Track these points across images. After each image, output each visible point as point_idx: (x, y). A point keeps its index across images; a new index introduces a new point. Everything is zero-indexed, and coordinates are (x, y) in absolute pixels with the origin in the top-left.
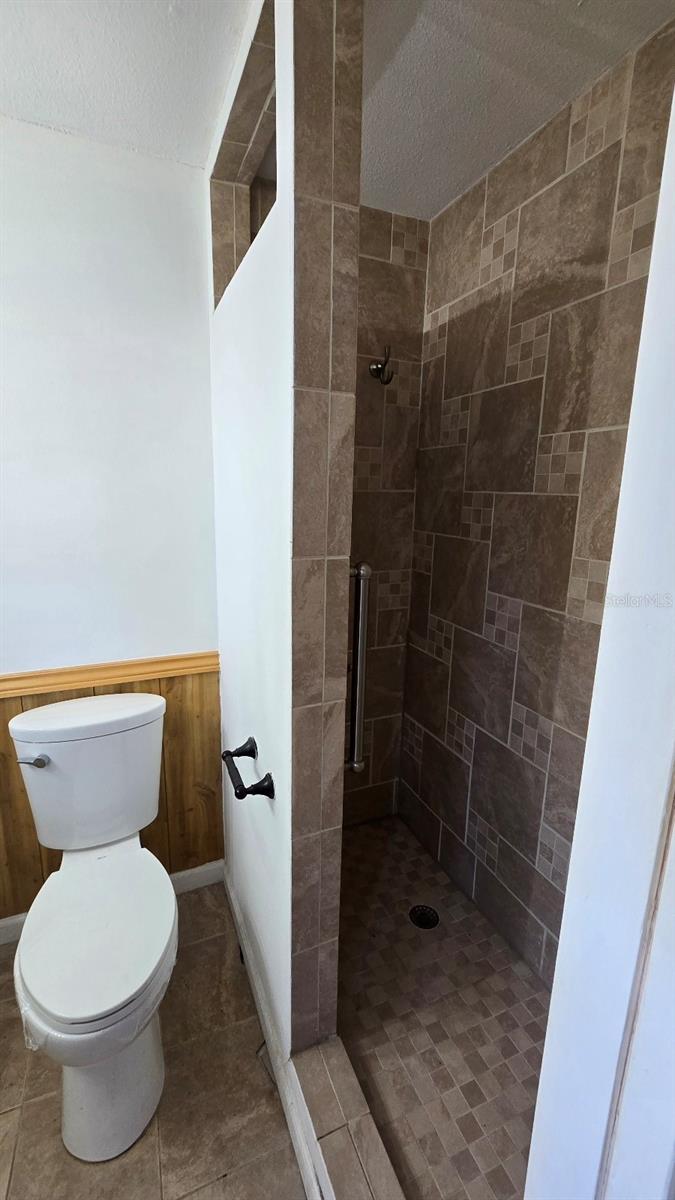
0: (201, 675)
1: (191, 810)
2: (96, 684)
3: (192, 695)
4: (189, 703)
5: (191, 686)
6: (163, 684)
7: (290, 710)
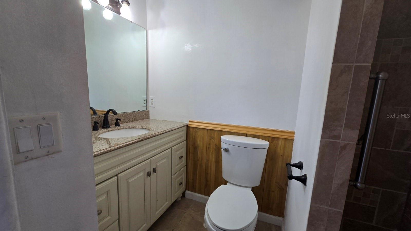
0: (286, 139)
1: (273, 191)
2: (248, 133)
3: (281, 146)
4: (279, 149)
5: (281, 142)
6: (270, 139)
7: (320, 139)
